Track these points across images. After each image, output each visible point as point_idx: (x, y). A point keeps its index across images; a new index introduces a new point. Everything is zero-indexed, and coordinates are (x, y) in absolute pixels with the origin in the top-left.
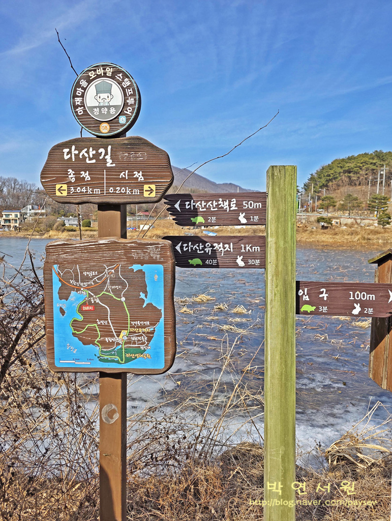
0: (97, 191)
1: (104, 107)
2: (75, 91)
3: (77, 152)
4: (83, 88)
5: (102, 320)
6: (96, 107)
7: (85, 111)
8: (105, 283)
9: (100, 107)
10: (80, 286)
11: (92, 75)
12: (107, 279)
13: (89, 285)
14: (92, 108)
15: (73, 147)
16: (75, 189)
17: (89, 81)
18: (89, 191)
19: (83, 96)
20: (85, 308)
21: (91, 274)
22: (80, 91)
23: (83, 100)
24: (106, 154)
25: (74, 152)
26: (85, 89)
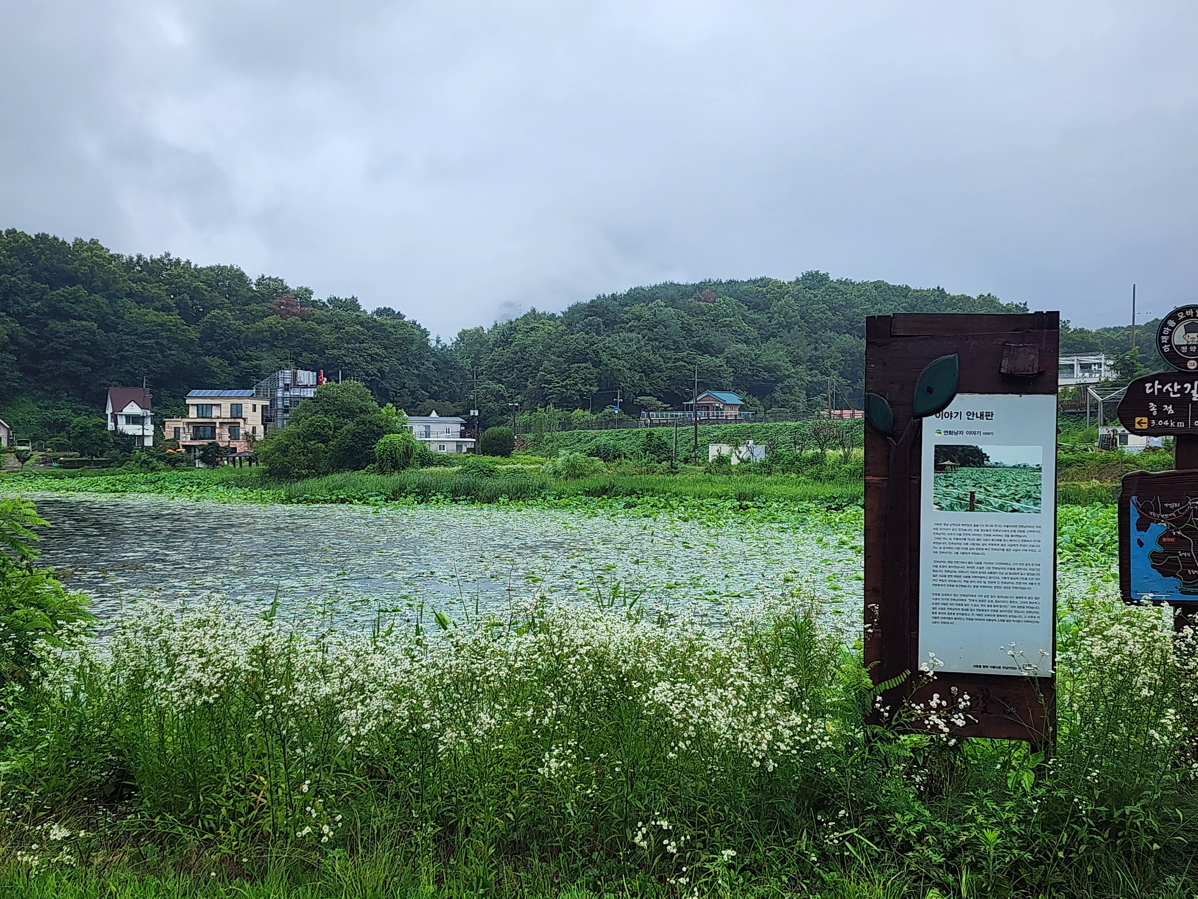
0: (1181, 424)
1: (1192, 345)
2: (1162, 330)
3: (1160, 387)
4: (1170, 327)
5: (1184, 552)
6: (1184, 345)
7: (1171, 347)
8: (1187, 515)
9: (1188, 346)
10: (1161, 518)
11: (1181, 316)
12: (1190, 510)
13: (1170, 517)
14: (1179, 347)
15: (1157, 382)
16: (1156, 422)
17: (1178, 322)
18: (1172, 424)
19: (1170, 334)
20: (1164, 540)
21: (1172, 506)
22: (1166, 330)
23: (1170, 338)
24: (1192, 388)
25: (1157, 386)
26: (1173, 329)
